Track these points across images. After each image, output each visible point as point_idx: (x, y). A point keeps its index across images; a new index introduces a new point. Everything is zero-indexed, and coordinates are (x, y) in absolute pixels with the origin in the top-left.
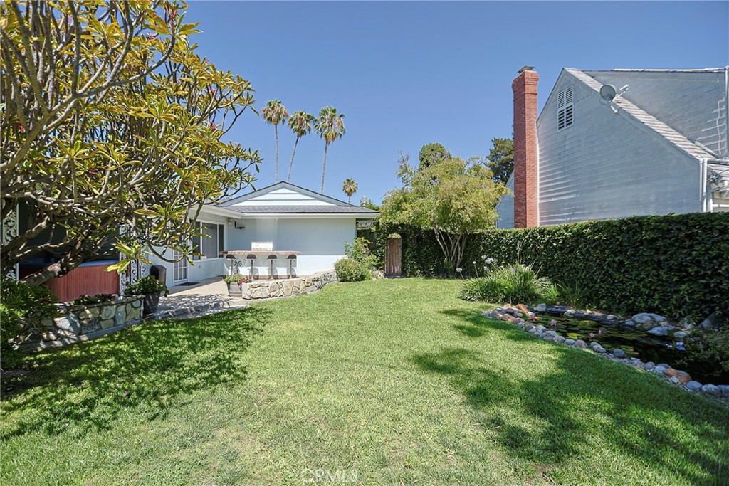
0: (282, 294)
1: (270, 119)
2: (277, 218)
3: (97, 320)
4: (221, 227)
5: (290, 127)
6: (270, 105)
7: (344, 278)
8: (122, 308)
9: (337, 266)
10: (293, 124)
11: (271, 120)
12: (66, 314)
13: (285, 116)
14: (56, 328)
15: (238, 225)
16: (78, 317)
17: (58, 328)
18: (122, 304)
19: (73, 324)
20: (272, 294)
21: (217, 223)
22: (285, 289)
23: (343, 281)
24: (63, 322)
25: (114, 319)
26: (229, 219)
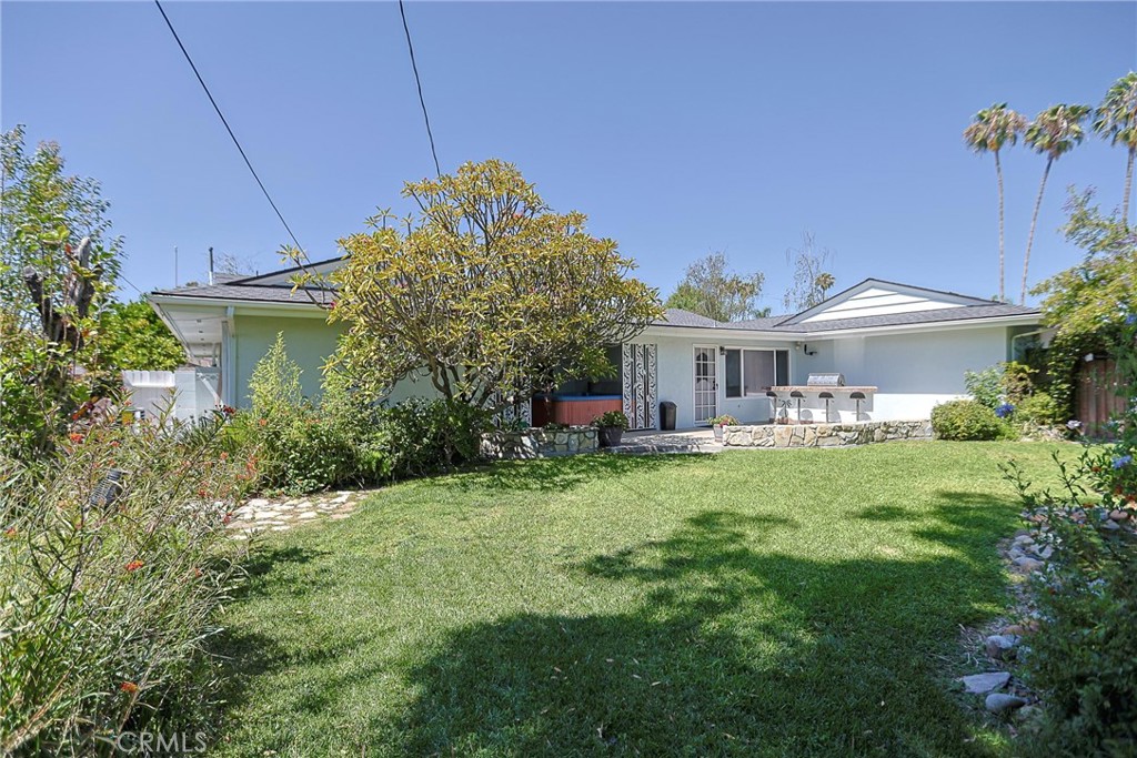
0: (772, 443)
1: (983, 144)
2: (863, 336)
3: (551, 443)
4: (782, 355)
5: (1030, 144)
6: (981, 118)
7: (946, 433)
8: (575, 437)
9: (938, 412)
10: (1035, 137)
11: (986, 145)
12: (528, 435)
13: (1016, 128)
14: (522, 445)
15: (808, 349)
16: (536, 438)
17: (524, 445)
18: (575, 433)
19: (533, 443)
20: (756, 442)
21: (774, 349)
22: (777, 437)
23: (946, 439)
24: (526, 440)
25: (567, 444)
26: (796, 343)
